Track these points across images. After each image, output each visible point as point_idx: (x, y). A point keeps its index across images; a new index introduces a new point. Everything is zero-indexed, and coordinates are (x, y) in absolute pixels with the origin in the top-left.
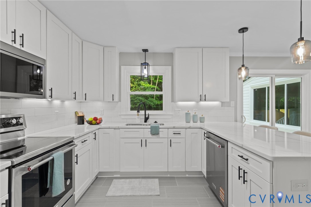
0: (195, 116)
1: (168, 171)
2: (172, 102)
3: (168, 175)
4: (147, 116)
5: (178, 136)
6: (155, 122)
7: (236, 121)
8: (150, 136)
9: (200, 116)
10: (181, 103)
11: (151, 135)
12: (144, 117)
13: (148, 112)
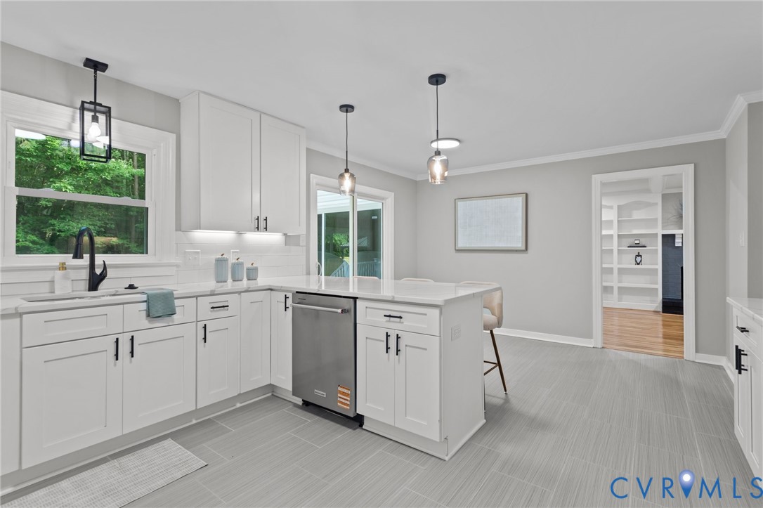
0: (237, 267)
1: (196, 409)
2: (176, 230)
3: (191, 421)
4: (98, 271)
5: (222, 313)
6: (127, 286)
7: (308, 273)
8: (145, 323)
9: (247, 265)
10: (200, 235)
11: (147, 322)
12: (85, 274)
13: (100, 259)
